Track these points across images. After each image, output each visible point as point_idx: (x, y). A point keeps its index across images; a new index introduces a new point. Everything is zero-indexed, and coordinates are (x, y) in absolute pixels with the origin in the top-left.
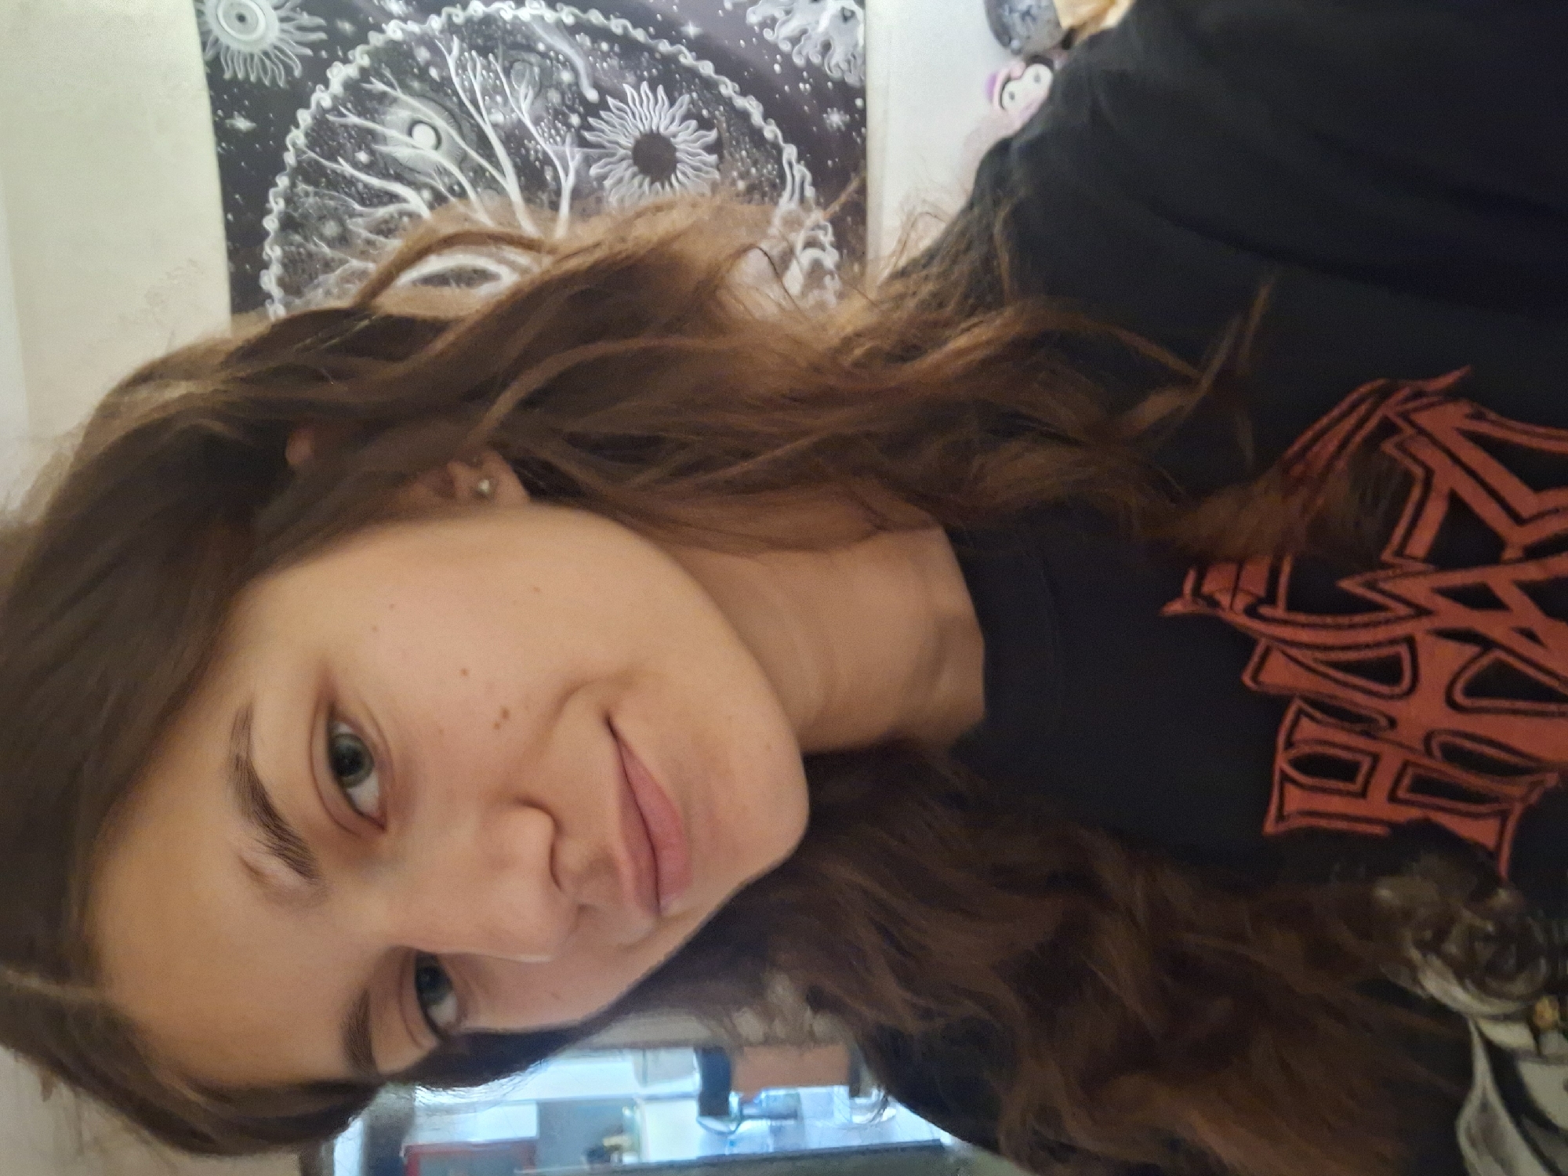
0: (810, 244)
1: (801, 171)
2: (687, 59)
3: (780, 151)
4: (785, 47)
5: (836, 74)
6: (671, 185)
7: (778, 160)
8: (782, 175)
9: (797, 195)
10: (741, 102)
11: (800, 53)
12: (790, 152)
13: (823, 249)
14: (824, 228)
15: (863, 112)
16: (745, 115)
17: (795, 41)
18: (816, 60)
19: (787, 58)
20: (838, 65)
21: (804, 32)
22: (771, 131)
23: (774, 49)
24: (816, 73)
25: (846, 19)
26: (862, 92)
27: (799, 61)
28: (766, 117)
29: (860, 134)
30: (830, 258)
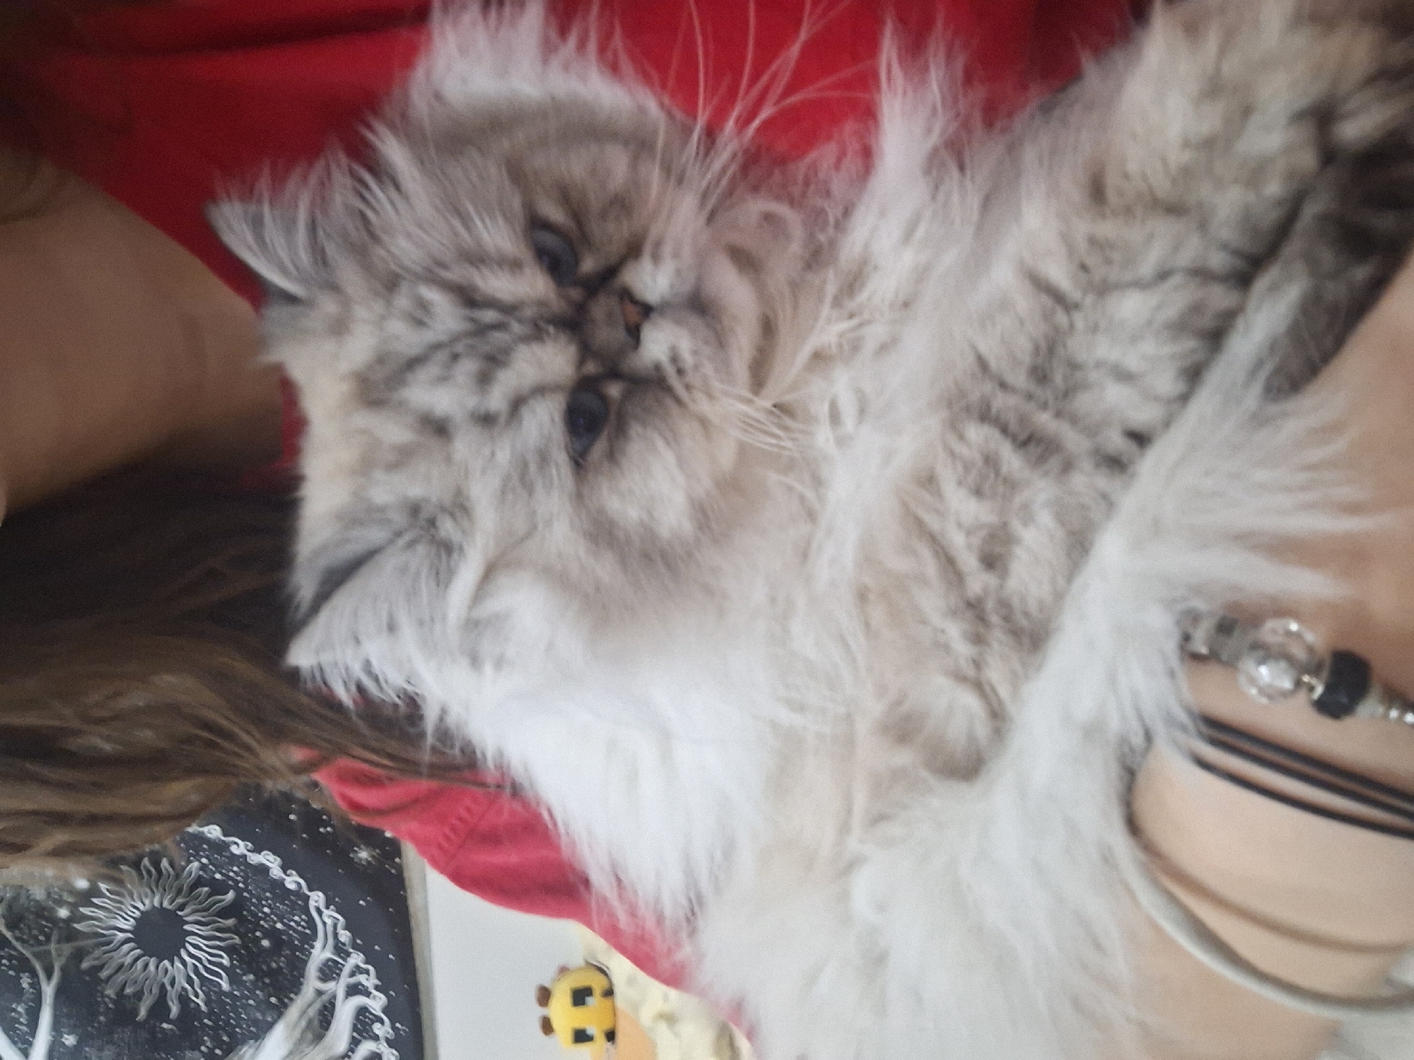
0: (354, 990)
1: (330, 915)
3: (307, 900)
7: (306, 910)
8: (311, 924)
9: (331, 941)
10: (255, 859)
12: (317, 899)
13: (368, 994)
16: (263, 870)
22: (292, 881)
28: (284, 868)
29: (393, 865)
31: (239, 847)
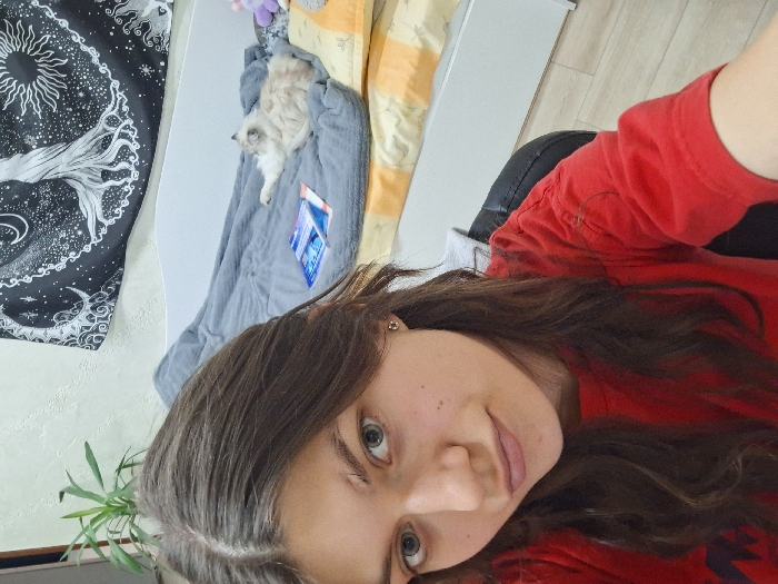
0: (123, 136)
1: (120, 94)
2: (51, 14)
3: (109, 82)
4: (119, 21)
5: (150, 45)
6: (32, 87)
7: (108, 86)
8: (109, 94)
9: (117, 108)
10: (84, 48)
11: (127, 27)
12: (115, 84)
13: (131, 141)
14: (133, 130)
15: (165, 68)
16: (88, 57)
17: (126, 18)
18: (138, 33)
19: (119, 28)
20: (151, 39)
21: (133, 14)
22: (103, 69)
23: (111, 21)
24: (137, 41)
25: (161, 14)
26: (165, 57)
27: (126, 32)
28: (101, 60)
29: (160, 81)
30: (134, 147)
31: (77, 38)
